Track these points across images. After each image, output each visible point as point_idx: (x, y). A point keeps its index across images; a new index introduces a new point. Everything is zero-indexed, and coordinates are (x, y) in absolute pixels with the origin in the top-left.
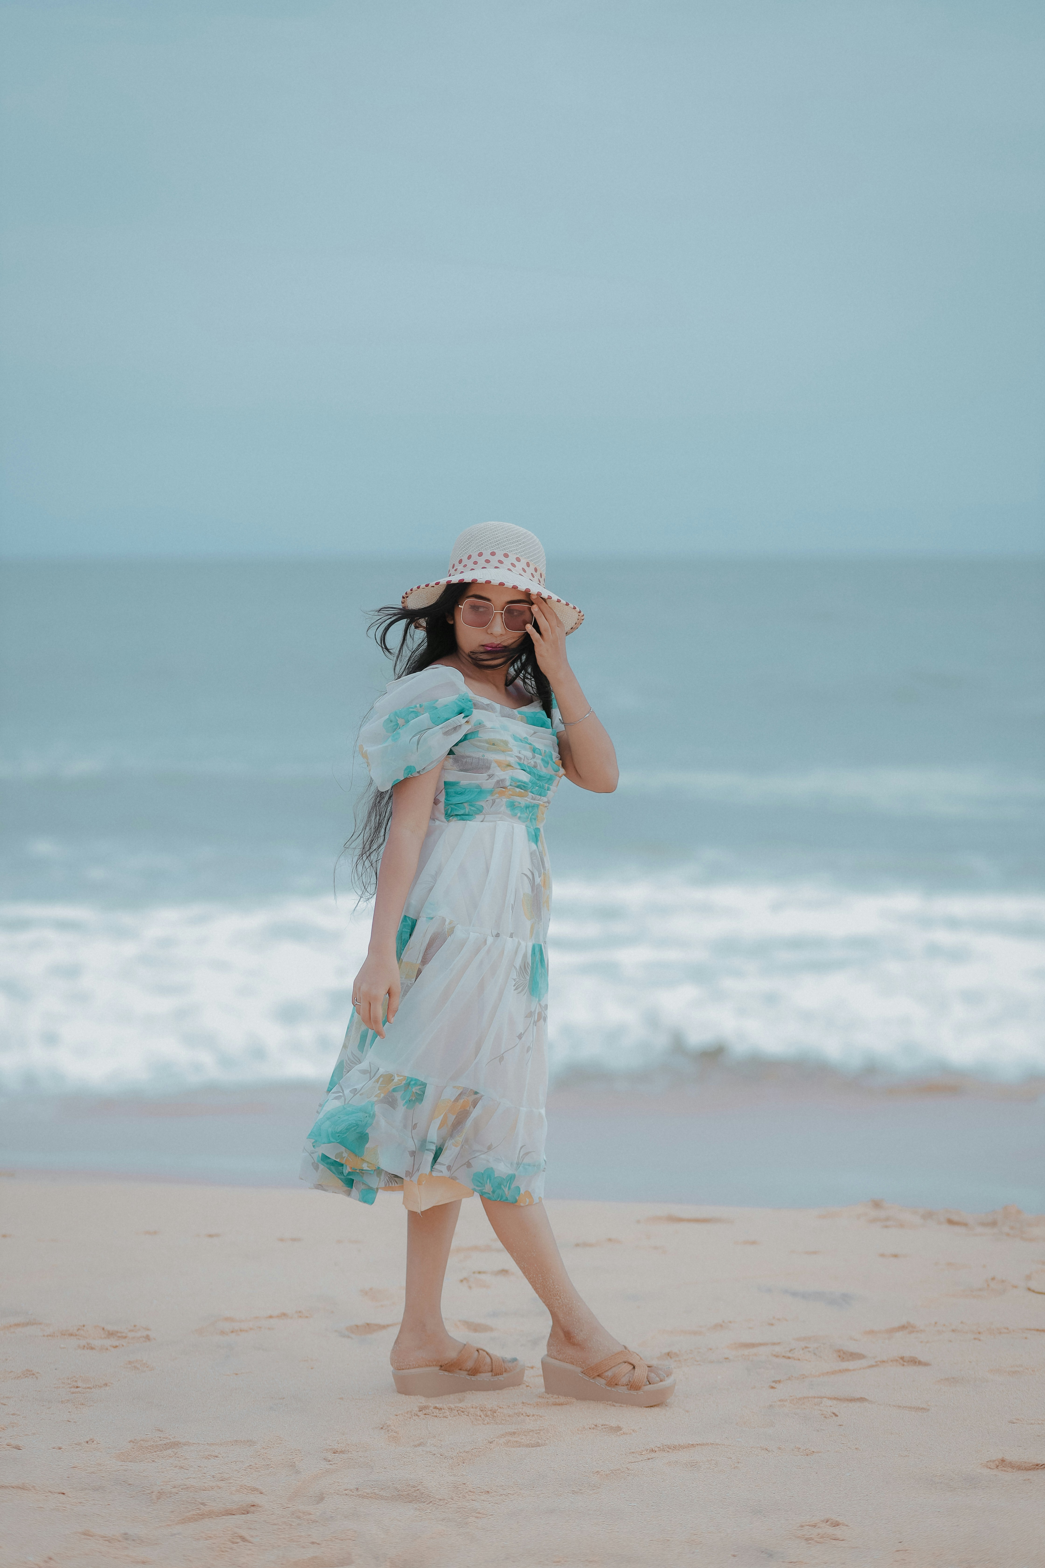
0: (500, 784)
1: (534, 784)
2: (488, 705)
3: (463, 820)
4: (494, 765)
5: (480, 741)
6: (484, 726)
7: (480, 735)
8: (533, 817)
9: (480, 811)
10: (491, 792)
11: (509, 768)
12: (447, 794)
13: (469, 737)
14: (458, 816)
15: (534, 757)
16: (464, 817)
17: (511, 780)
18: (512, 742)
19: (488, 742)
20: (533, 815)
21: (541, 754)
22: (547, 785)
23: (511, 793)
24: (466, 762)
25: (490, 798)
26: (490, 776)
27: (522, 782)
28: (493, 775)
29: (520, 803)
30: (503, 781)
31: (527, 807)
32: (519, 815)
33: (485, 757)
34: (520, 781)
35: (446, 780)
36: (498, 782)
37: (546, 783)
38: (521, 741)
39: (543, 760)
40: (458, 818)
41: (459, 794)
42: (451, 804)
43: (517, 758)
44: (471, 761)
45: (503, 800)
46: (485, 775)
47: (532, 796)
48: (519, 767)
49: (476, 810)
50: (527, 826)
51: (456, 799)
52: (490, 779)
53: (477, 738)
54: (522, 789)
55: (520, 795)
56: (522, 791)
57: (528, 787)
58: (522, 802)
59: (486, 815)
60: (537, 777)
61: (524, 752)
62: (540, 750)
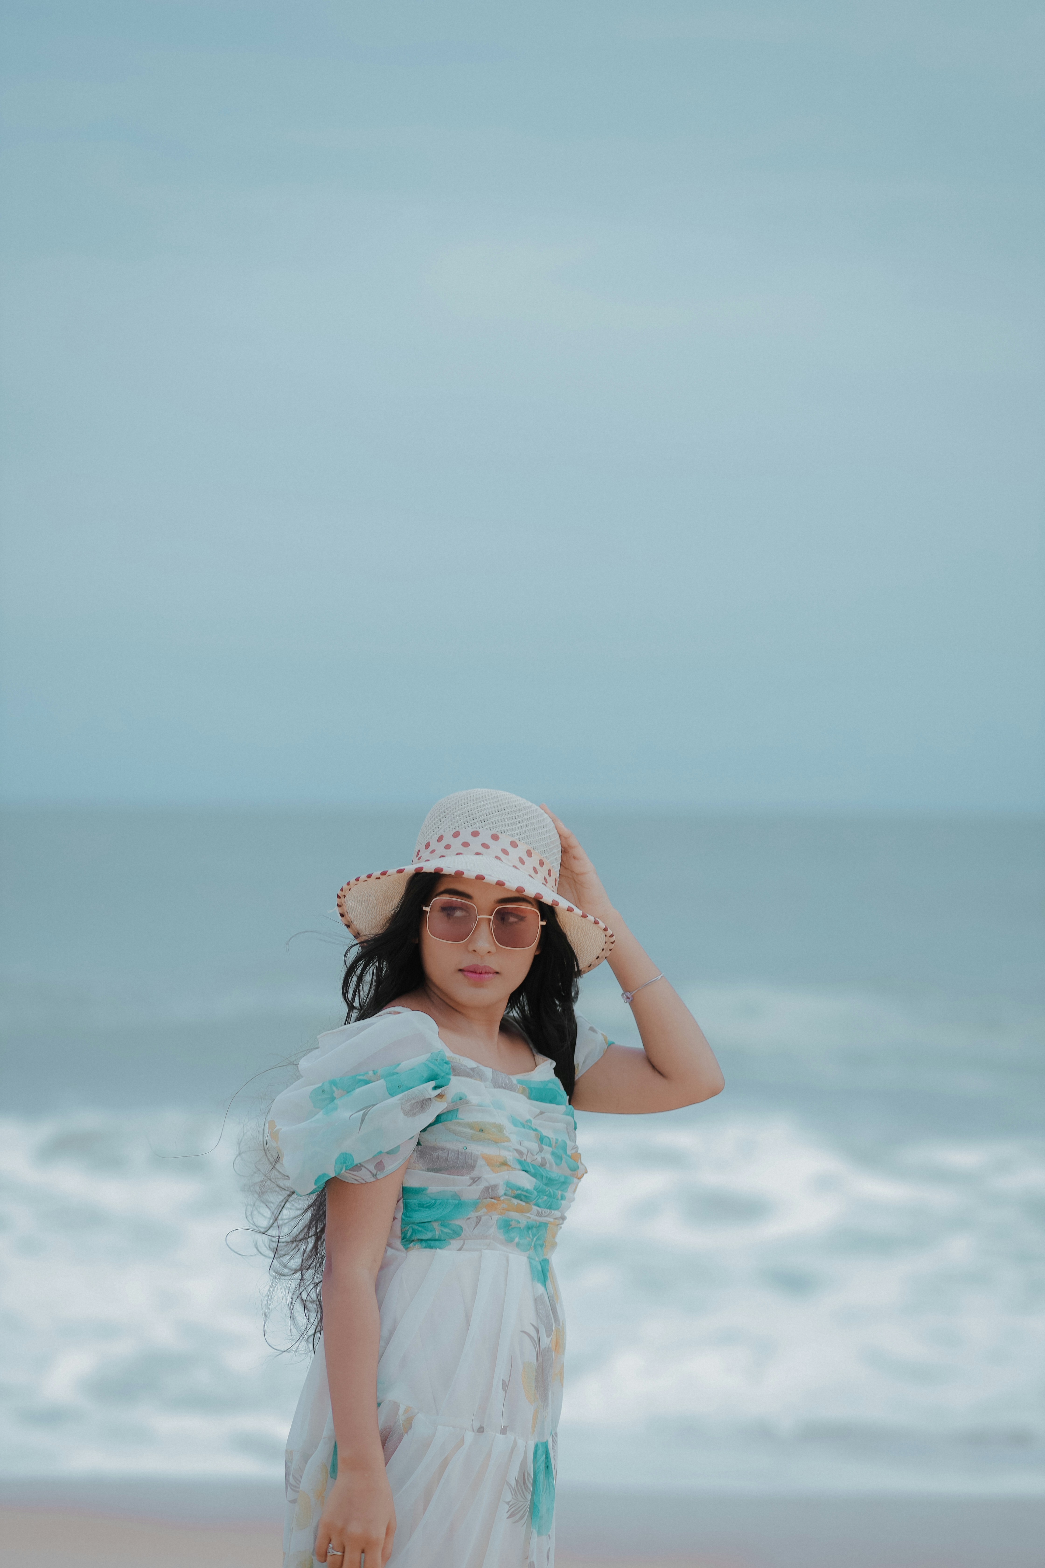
0: (490, 1193)
1: (540, 1192)
2: (473, 1069)
3: (430, 1247)
4: (481, 1162)
5: (459, 1124)
6: (468, 1102)
7: (460, 1116)
8: (539, 1242)
9: (457, 1233)
10: (476, 1205)
11: (504, 1168)
12: (407, 1206)
13: (442, 1118)
14: (423, 1242)
15: (541, 1150)
16: (431, 1243)
17: (507, 1186)
18: (508, 1128)
19: (471, 1126)
20: (538, 1239)
21: (550, 1145)
22: (560, 1192)
23: (504, 1206)
24: (438, 1157)
25: (473, 1215)
26: (475, 1180)
27: (523, 1191)
28: (479, 1178)
29: (519, 1222)
30: (494, 1187)
31: (529, 1228)
32: (517, 1240)
33: (468, 1151)
34: (519, 1189)
35: (404, 1185)
36: (486, 1189)
37: (557, 1189)
38: (523, 1125)
39: (553, 1154)
40: (424, 1244)
41: (424, 1208)
42: (413, 1223)
43: (515, 1152)
44: (446, 1156)
45: (493, 1217)
46: (466, 1179)
47: (537, 1210)
48: (518, 1167)
49: (451, 1232)
50: (529, 1258)
51: (420, 1216)
52: (474, 1185)
53: (457, 1121)
54: (522, 1200)
55: (519, 1209)
56: (523, 1203)
57: (532, 1197)
58: (522, 1220)
59: (466, 1240)
60: (546, 1180)
61: (526, 1143)
62: (550, 1140)
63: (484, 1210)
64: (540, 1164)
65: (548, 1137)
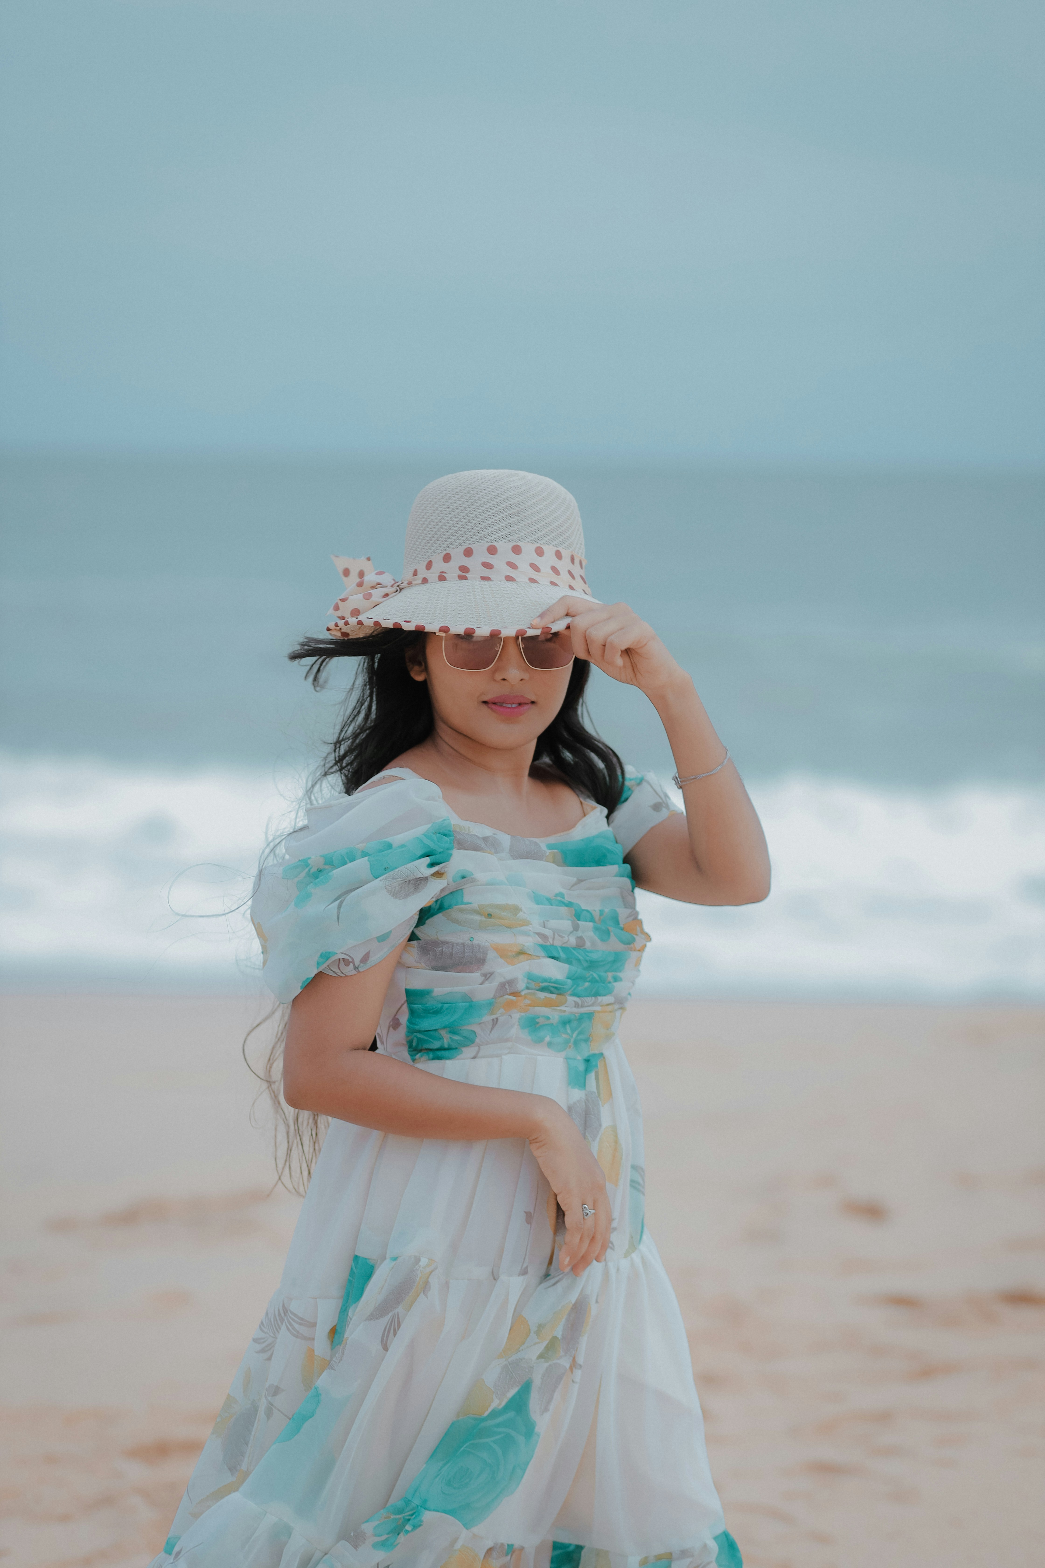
0: (508, 988)
1: (575, 978)
3: (439, 1058)
4: (491, 955)
5: (463, 911)
6: (473, 880)
7: (465, 899)
8: (582, 1037)
9: (469, 1041)
10: (491, 1006)
11: (522, 957)
12: (412, 1012)
13: (442, 904)
14: (432, 1052)
15: (577, 928)
16: (440, 1053)
17: (528, 979)
18: (528, 908)
19: (479, 911)
20: (580, 1033)
21: (592, 920)
23: (527, 1002)
24: (442, 953)
25: (488, 1016)
26: (487, 976)
27: (551, 981)
28: (492, 974)
29: (548, 1018)
30: (511, 982)
31: (565, 1022)
32: (548, 1039)
33: (476, 942)
34: (545, 979)
35: (408, 987)
36: (502, 986)
37: (606, 970)
38: (550, 901)
39: (596, 929)
40: (431, 1055)
41: (431, 1013)
42: (420, 1031)
43: (538, 936)
44: (451, 950)
45: (512, 1015)
46: (476, 976)
47: (575, 1001)
48: (541, 953)
49: (462, 1039)
50: (566, 1058)
51: (426, 1023)
52: (487, 982)
53: (463, 906)
54: (551, 992)
55: (548, 1004)
56: (554, 996)
57: (565, 987)
58: (555, 1015)
59: (481, 1047)
60: (585, 964)
61: (553, 923)
62: (591, 914)
63: (501, 1011)
64: (575, 946)
65: (587, 911)
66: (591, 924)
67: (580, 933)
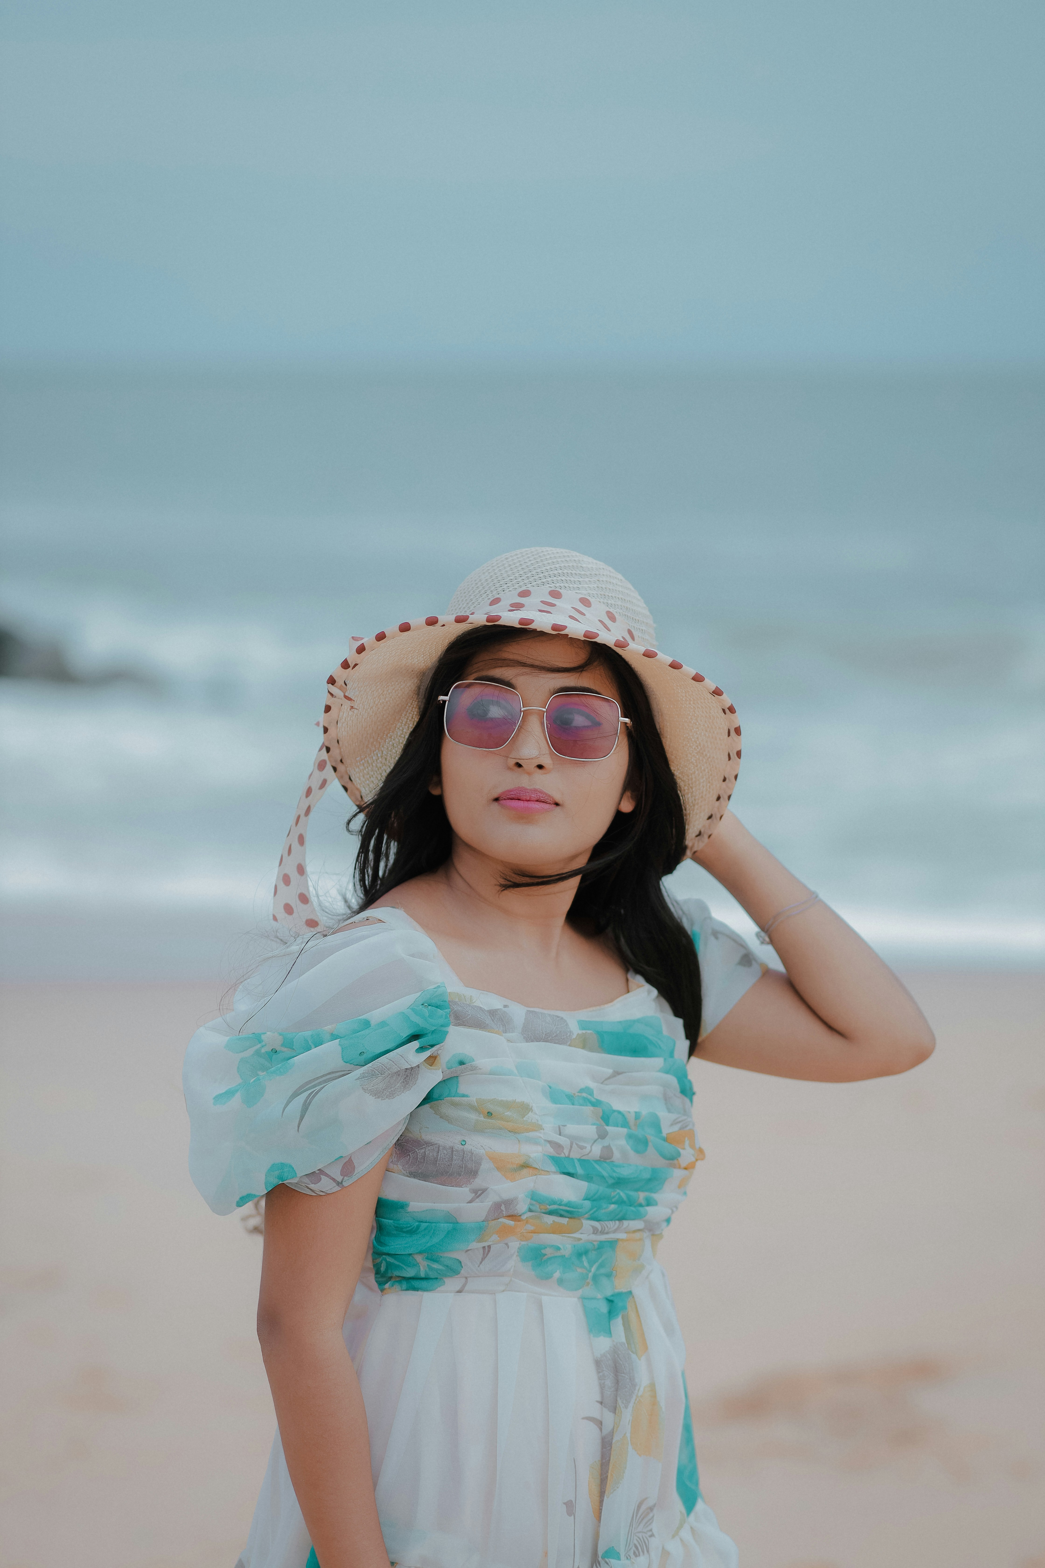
0: (504, 1210)
1: (596, 1201)
2: (492, 1013)
3: (415, 1289)
4: (485, 1165)
5: (458, 1106)
6: (474, 1068)
7: (463, 1088)
8: (603, 1271)
9: (453, 1270)
10: (481, 1231)
11: (525, 1171)
13: (436, 1093)
14: (404, 1281)
15: (602, 1135)
16: (413, 1283)
17: (532, 1199)
18: (542, 1107)
19: (476, 1108)
21: (625, 1124)
22: (643, 1194)
23: (530, 1227)
24: (424, 1157)
25: (476, 1243)
26: (479, 1193)
27: (560, 1205)
28: (484, 1190)
29: (558, 1249)
30: (509, 1203)
31: (580, 1252)
32: (557, 1275)
33: (467, 1147)
34: (554, 1203)
35: (378, 1198)
36: (497, 1206)
37: (637, 1190)
38: (571, 1099)
39: (629, 1137)
40: (404, 1285)
41: (404, 1232)
42: (388, 1254)
43: (548, 1145)
44: (435, 1154)
45: (510, 1244)
46: (464, 1191)
47: (593, 1227)
48: (553, 1168)
49: (444, 1268)
50: (583, 1298)
51: (396, 1245)
52: (477, 1200)
53: (457, 1099)
54: (561, 1216)
55: (556, 1230)
56: (564, 1221)
57: (580, 1210)
58: (565, 1244)
59: (469, 1279)
60: (611, 1181)
61: (572, 1129)
62: (623, 1116)
63: (495, 1237)
64: (599, 1158)
65: (619, 1112)
66: (624, 1131)
67: (606, 1142)
